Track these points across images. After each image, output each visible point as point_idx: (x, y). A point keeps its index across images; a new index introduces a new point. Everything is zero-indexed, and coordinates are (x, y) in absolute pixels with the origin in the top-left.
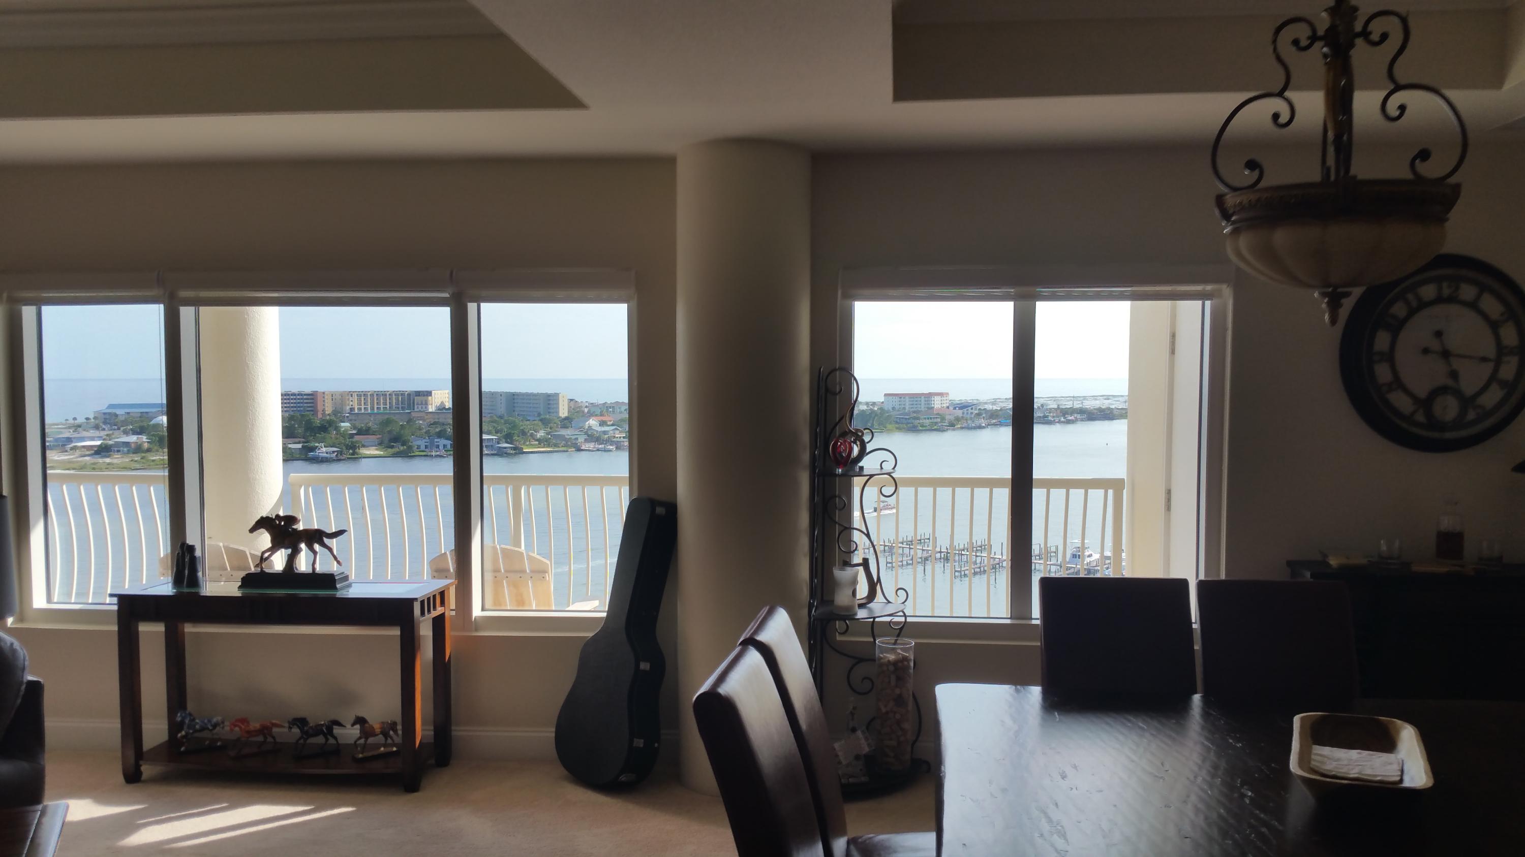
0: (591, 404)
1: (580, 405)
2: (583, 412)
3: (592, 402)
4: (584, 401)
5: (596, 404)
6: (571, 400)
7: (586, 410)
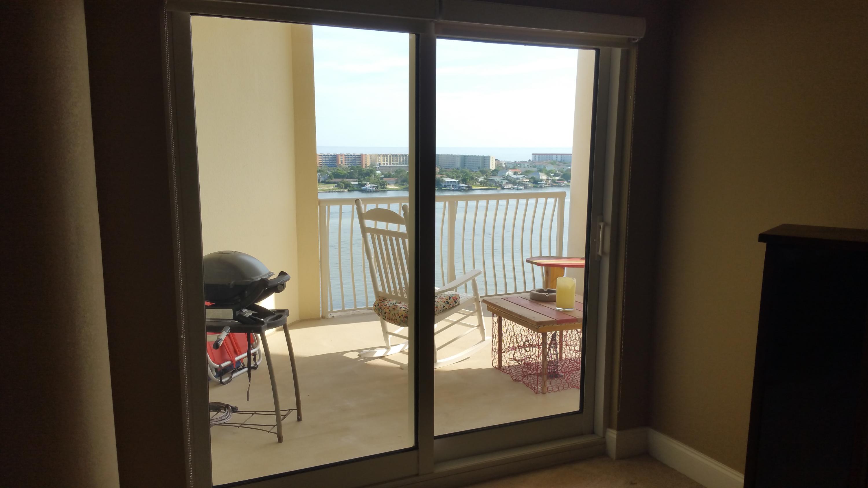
0: (507, 162)
1: (501, 163)
2: (502, 167)
3: (507, 161)
4: (503, 161)
5: (510, 162)
6: (496, 160)
7: (504, 166)
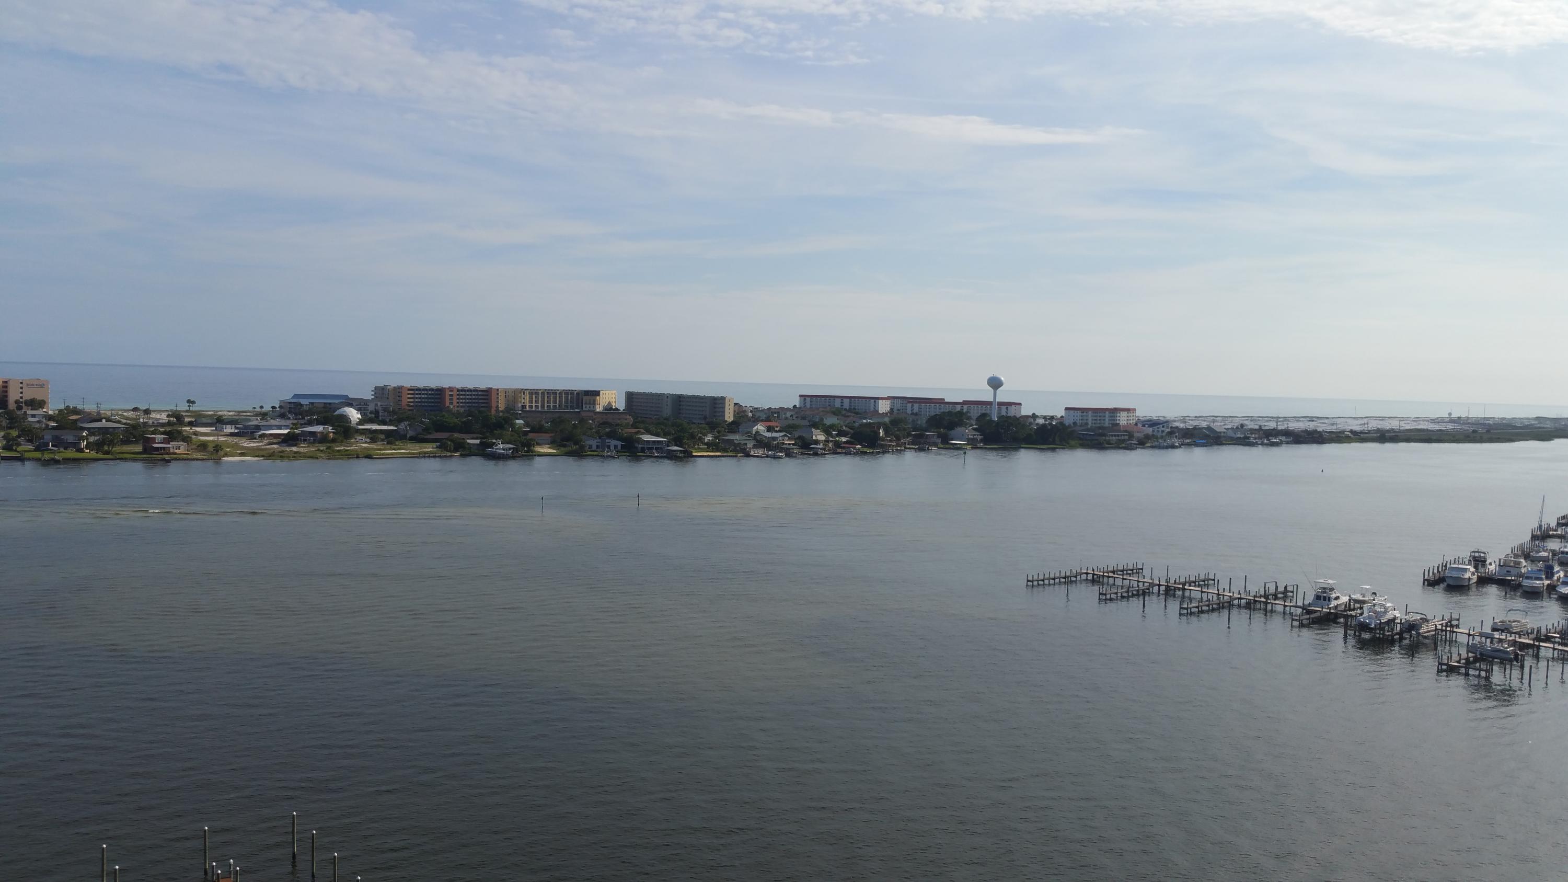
1: (744, 409)
2: (747, 416)
3: (755, 407)
4: (748, 406)
5: (761, 409)
6: (735, 404)
7: (750, 415)
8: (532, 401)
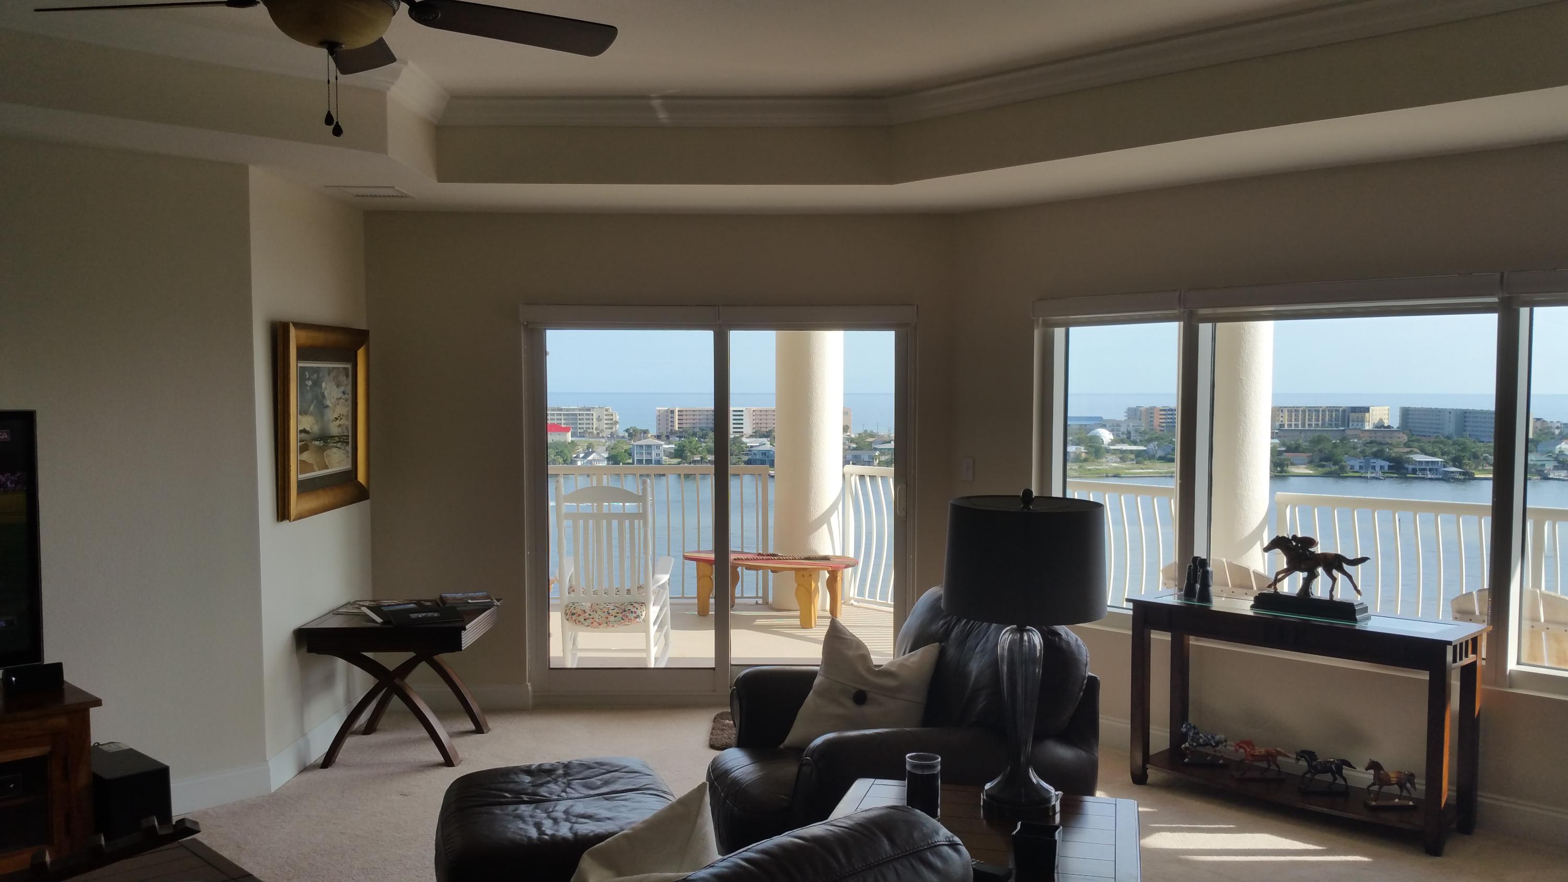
1: (1549, 425)
2: (1553, 434)
3: (1565, 422)
6: (1538, 419)
7: (1557, 432)
8: (1292, 419)
